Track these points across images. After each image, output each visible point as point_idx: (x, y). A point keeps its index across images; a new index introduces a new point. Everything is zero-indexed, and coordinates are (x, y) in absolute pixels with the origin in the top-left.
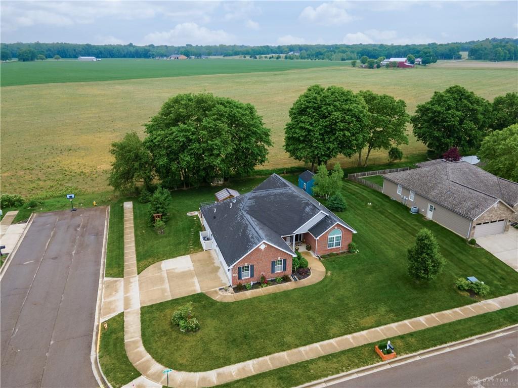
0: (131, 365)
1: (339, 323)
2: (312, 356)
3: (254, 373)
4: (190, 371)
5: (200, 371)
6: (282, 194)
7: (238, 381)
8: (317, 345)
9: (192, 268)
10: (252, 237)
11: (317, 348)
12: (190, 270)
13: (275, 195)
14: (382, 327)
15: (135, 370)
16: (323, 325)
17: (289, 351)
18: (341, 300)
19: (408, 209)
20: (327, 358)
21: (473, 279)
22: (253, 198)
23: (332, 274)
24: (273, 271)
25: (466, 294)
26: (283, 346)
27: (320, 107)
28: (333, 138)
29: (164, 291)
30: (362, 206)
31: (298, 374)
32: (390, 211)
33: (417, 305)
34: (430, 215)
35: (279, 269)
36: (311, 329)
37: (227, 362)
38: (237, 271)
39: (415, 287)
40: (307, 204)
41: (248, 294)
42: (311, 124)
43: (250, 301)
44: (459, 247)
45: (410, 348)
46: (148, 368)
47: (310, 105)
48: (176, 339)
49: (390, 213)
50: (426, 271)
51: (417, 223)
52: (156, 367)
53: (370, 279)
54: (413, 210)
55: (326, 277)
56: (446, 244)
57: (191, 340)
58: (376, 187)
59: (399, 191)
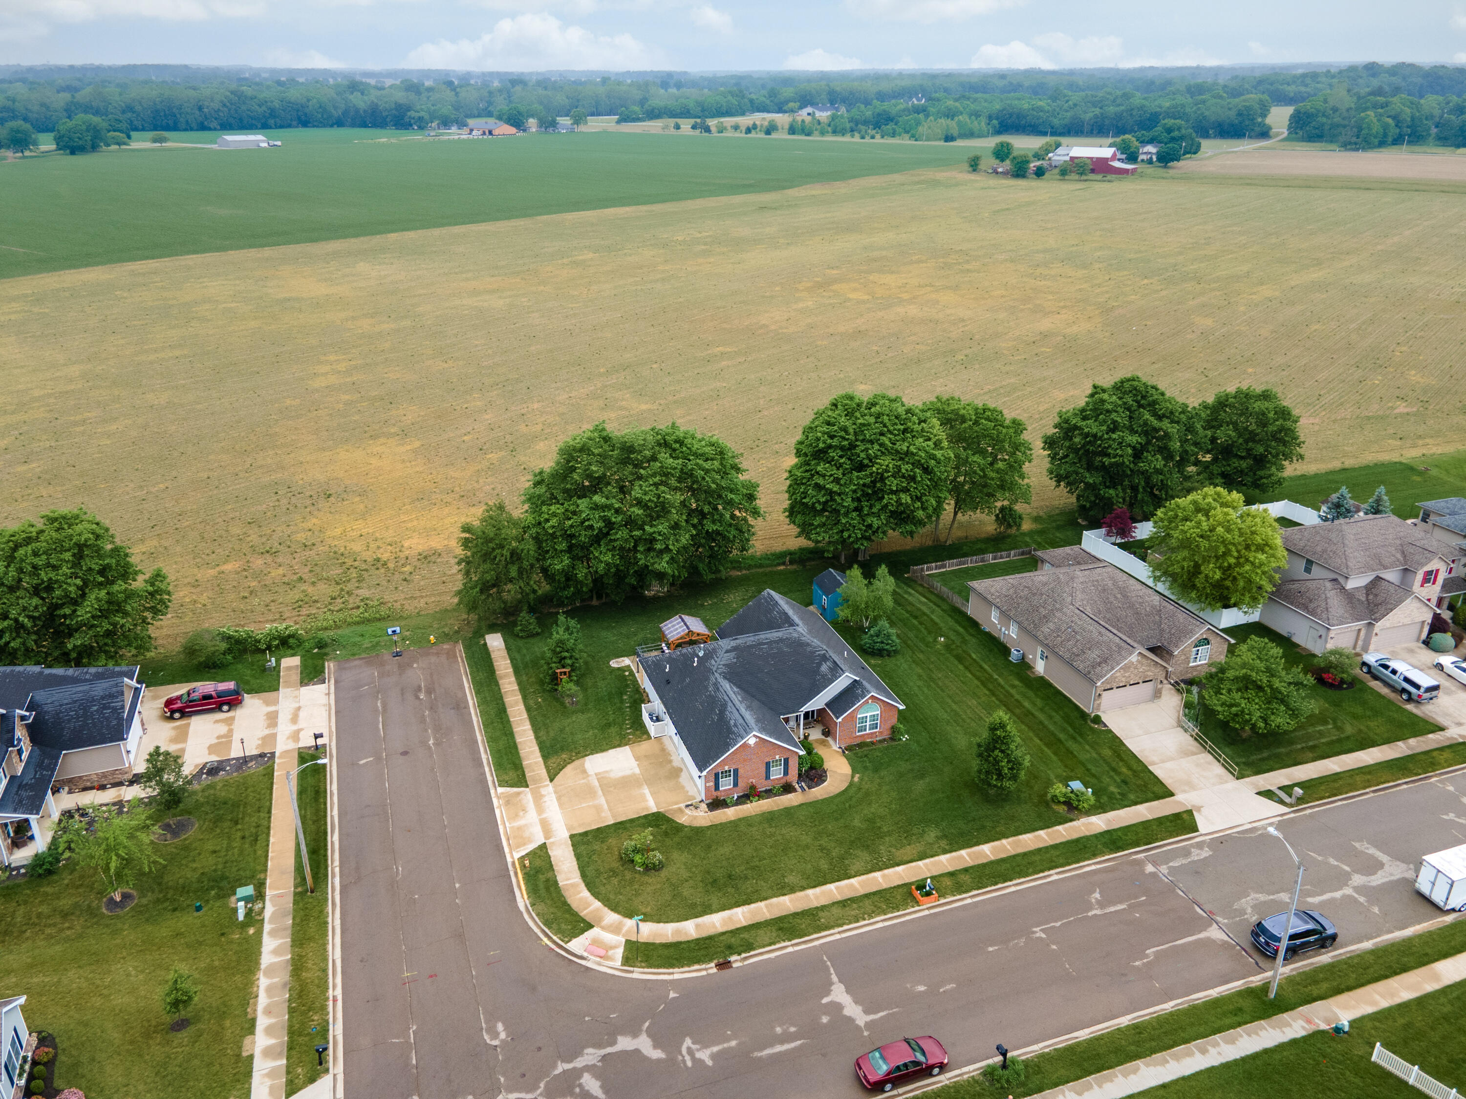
0: (575, 915)
1: (865, 856)
2: (824, 901)
3: (744, 923)
4: (659, 922)
5: (672, 921)
6: (781, 640)
7: (723, 934)
8: (832, 887)
9: (637, 771)
10: (735, 725)
11: (831, 890)
12: (634, 775)
13: (770, 643)
14: (927, 861)
15: (583, 920)
16: (842, 858)
17: (792, 896)
18: (871, 821)
19: (1005, 650)
20: (844, 903)
21: (1076, 785)
22: (734, 649)
23: (861, 779)
24: (767, 777)
25: (1062, 809)
26: (785, 889)
27: (852, 446)
28: (878, 506)
29: (598, 809)
30: (927, 645)
31: (803, 924)
32: (974, 656)
33: (983, 827)
34: (1040, 667)
35: (777, 773)
36: (824, 865)
37: (707, 910)
38: (712, 778)
39: (988, 800)
40: (824, 658)
41: (730, 813)
42: (837, 481)
43: (734, 825)
44: (1074, 729)
45: (960, 888)
46: (600, 919)
47: (835, 442)
48: (632, 882)
49: (974, 660)
50: (1000, 776)
51: (1017, 683)
52: (612, 917)
53: (920, 786)
54: (1014, 656)
55: (851, 784)
56: (1055, 723)
57: (654, 881)
58: (957, 601)
59: (994, 617)
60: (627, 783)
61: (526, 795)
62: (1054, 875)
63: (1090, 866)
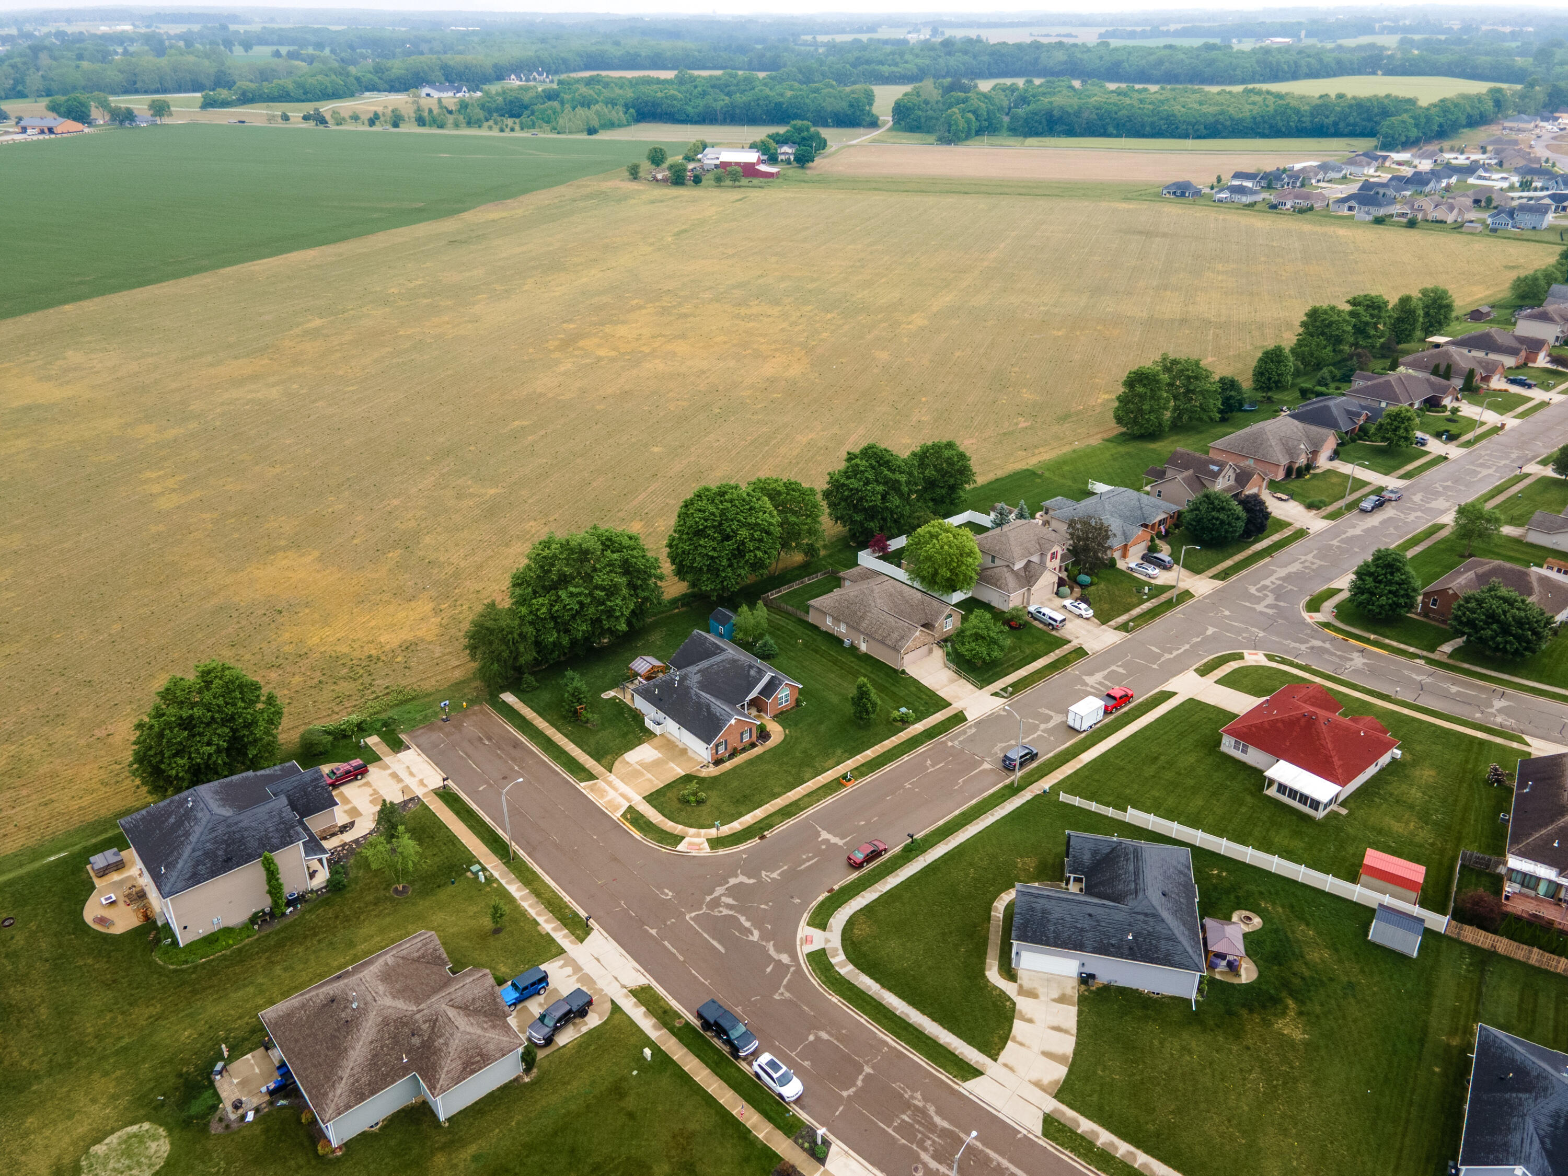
0: (671, 834)
2: (798, 797)
4: (718, 827)
5: (725, 825)
6: (723, 661)
7: (754, 824)
8: (799, 788)
9: (658, 754)
10: (722, 716)
11: (799, 791)
12: (659, 757)
14: (841, 765)
15: (677, 836)
16: (799, 774)
17: (780, 798)
18: (805, 752)
19: (840, 641)
20: (809, 795)
21: (903, 710)
22: (699, 671)
23: (790, 732)
24: (742, 741)
25: (899, 724)
26: (775, 796)
28: (743, 562)
29: (650, 780)
30: (792, 646)
31: (793, 809)
32: (823, 647)
33: (864, 742)
34: (863, 647)
35: (746, 738)
36: (790, 779)
37: (741, 815)
38: (714, 749)
39: (860, 728)
40: (751, 667)
41: (728, 765)
43: (734, 770)
44: (893, 679)
45: (863, 775)
46: (687, 833)
48: (693, 812)
49: (824, 650)
50: (867, 712)
52: (692, 831)
53: (823, 728)
54: (847, 643)
55: (786, 736)
57: (705, 809)
58: (801, 614)
59: (829, 621)
60: (656, 763)
61: (600, 783)
62: (906, 758)
63: (921, 749)
